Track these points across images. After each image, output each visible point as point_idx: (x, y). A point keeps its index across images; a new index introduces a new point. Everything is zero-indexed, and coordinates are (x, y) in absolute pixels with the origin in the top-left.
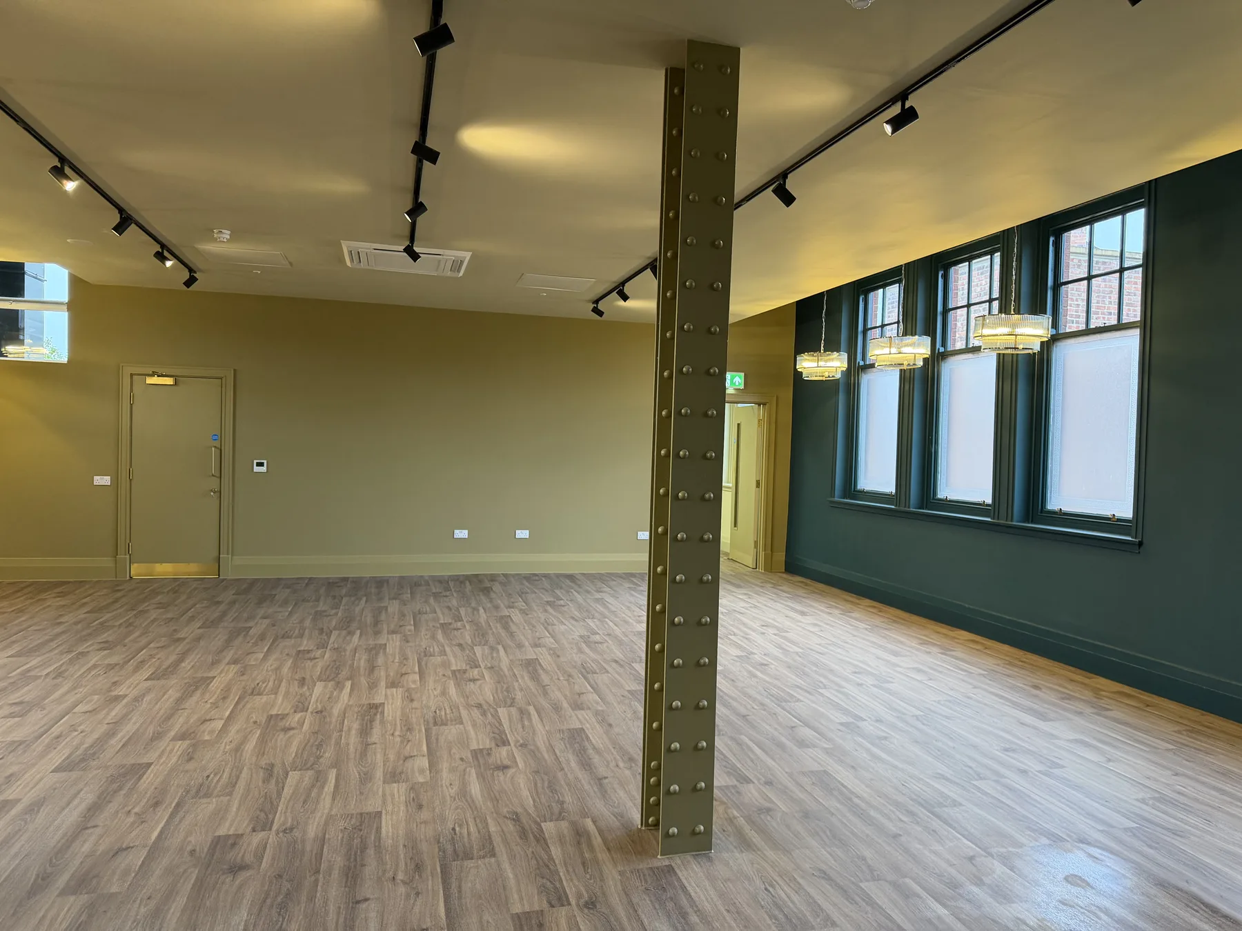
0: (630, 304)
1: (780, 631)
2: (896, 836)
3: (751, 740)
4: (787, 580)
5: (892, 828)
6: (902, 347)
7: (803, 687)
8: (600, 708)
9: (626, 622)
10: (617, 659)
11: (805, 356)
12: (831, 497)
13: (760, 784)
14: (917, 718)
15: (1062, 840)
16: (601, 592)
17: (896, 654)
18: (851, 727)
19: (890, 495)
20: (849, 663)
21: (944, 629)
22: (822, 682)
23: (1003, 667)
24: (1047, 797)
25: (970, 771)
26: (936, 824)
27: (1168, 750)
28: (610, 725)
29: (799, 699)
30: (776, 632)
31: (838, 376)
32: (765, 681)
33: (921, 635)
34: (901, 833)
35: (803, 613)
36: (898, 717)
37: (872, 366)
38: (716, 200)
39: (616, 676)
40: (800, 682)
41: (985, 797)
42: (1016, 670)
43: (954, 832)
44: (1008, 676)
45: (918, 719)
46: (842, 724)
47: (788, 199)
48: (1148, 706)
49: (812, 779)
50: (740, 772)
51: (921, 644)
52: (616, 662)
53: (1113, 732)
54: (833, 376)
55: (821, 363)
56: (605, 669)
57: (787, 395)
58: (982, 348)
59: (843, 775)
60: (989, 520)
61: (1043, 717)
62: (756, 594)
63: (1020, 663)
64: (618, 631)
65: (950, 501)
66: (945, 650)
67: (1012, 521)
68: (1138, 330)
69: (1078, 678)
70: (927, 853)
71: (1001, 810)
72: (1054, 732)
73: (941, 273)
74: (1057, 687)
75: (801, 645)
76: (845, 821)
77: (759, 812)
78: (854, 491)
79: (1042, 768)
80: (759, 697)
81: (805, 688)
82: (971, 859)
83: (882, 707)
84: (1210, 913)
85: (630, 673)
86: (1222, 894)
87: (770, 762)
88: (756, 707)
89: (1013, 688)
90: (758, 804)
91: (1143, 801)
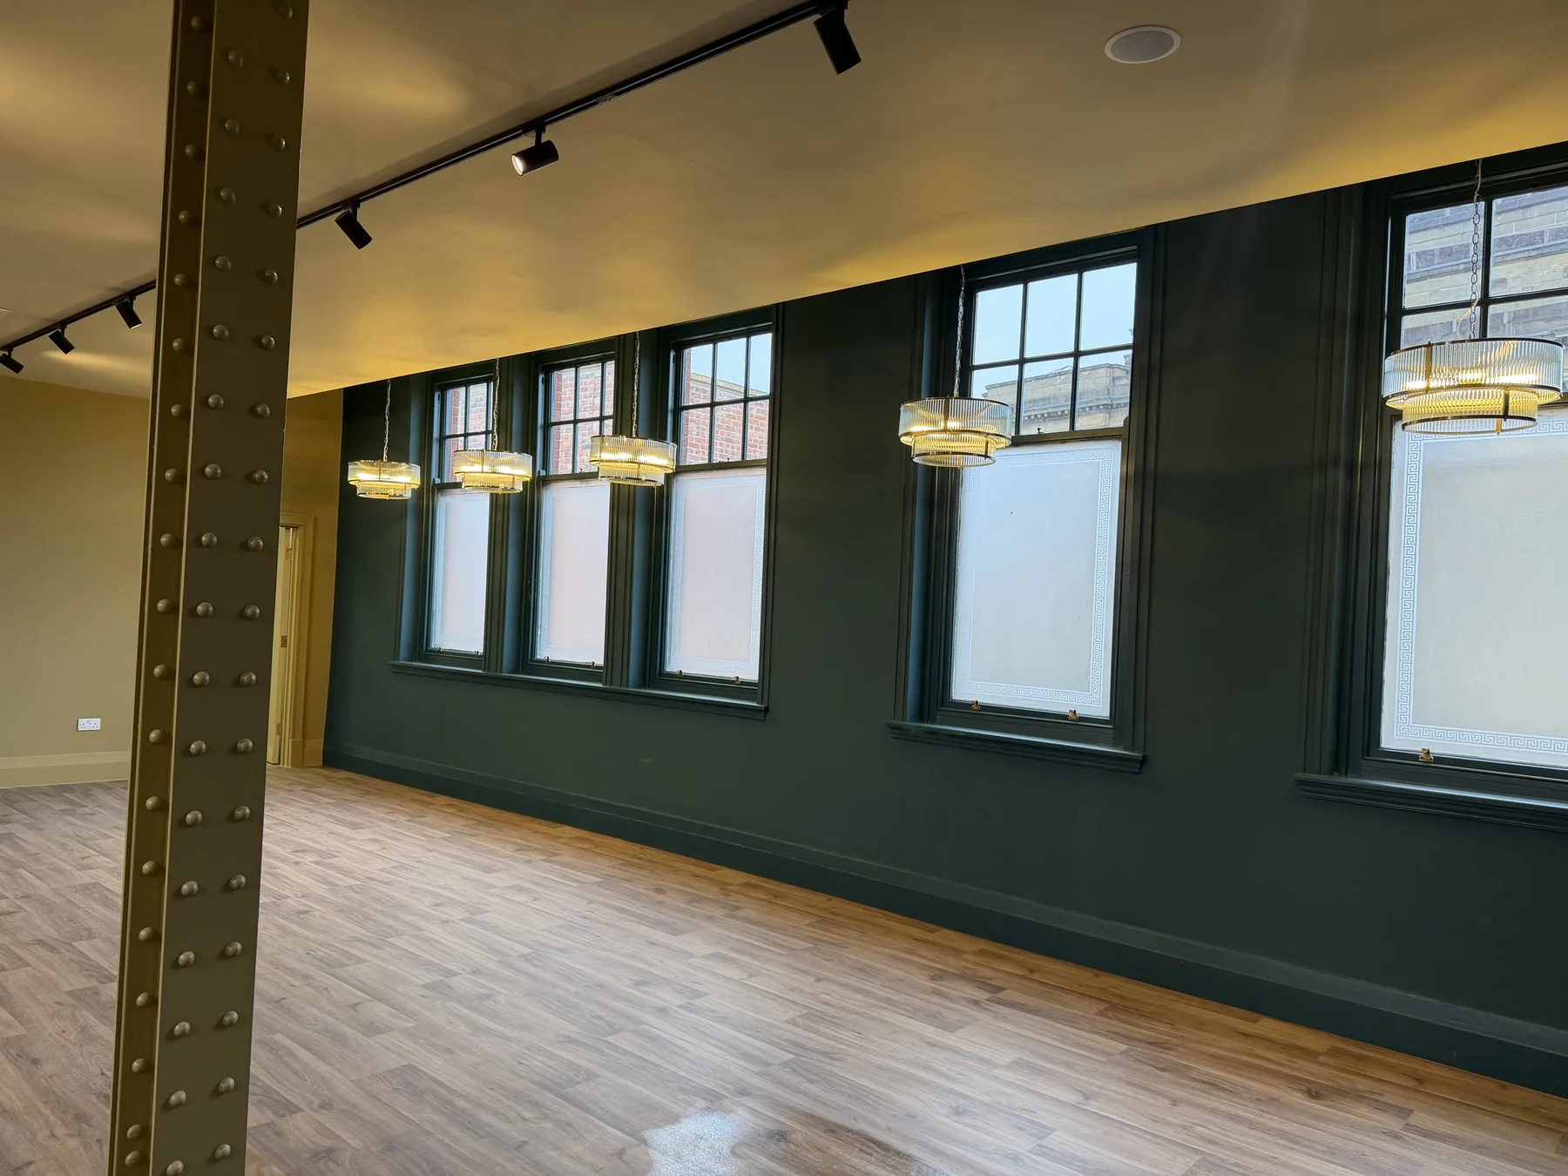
0: (72, 358)
1: (324, 856)
2: (520, 1146)
3: (293, 1040)
4: (328, 778)
5: (513, 1133)
6: (497, 464)
7: (365, 938)
8: (12, 1033)
9: (61, 872)
10: (43, 938)
11: (361, 464)
12: (394, 659)
13: (312, 1109)
14: (525, 957)
15: (720, 1097)
16: (8, 822)
17: (488, 870)
18: (438, 989)
19: (476, 655)
20: (427, 891)
21: (544, 827)
22: (390, 926)
23: (619, 869)
24: (695, 1041)
25: (600, 1023)
26: (570, 1112)
27: (805, 950)
28: (35, 1062)
29: (360, 958)
30: (317, 859)
31: (408, 495)
32: (307, 938)
33: (515, 838)
34: (526, 1139)
35: (354, 826)
36: (500, 962)
37: (457, 485)
38: (267, 209)
39: (45, 969)
40: (359, 931)
41: (623, 1057)
42: (631, 870)
43: (593, 1118)
44: (626, 880)
45: (527, 960)
46: (426, 986)
47: (360, 238)
48: (776, 897)
49: (391, 1083)
50: (278, 1098)
51: (517, 850)
52: (41, 942)
53: (749, 937)
54: (401, 496)
55: (384, 477)
56: (22, 959)
57: (330, 515)
58: (600, 475)
59: (436, 1066)
60: (600, 685)
61: (674, 931)
62: (282, 802)
63: (637, 861)
64: (43, 889)
65: (553, 663)
66: (549, 856)
67: (627, 686)
68: (765, 469)
69: (700, 871)
70: (565, 1161)
71: (645, 1073)
72: (688, 949)
73: (541, 377)
74: (682, 888)
75: (356, 875)
76: (447, 1141)
77: (314, 1159)
78: (427, 650)
79: (683, 1001)
80: (297, 965)
81: (371, 941)
82: (620, 1154)
83: (478, 951)
84: (883, 1153)
85: (72, 960)
86: (890, 1124)
87: (324, 1069)
88: (296, 983)
89: (634, 896)
90: (312, 1146)
91: (793, 1022)
